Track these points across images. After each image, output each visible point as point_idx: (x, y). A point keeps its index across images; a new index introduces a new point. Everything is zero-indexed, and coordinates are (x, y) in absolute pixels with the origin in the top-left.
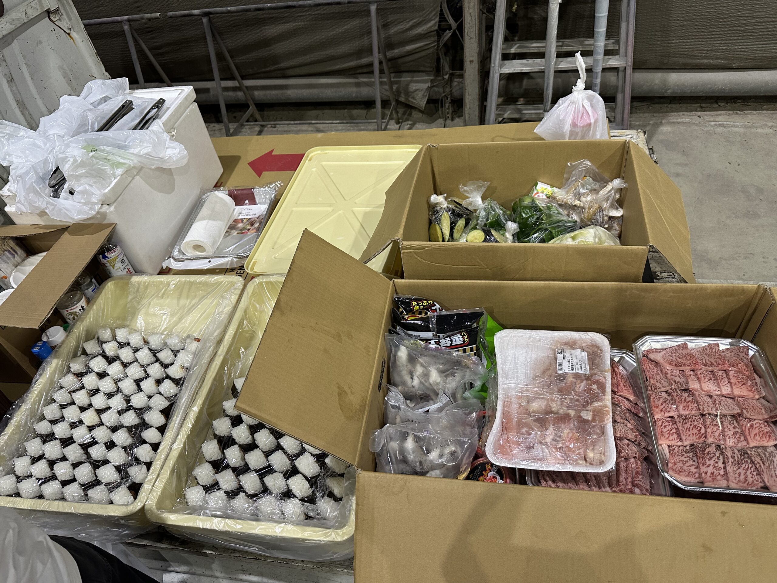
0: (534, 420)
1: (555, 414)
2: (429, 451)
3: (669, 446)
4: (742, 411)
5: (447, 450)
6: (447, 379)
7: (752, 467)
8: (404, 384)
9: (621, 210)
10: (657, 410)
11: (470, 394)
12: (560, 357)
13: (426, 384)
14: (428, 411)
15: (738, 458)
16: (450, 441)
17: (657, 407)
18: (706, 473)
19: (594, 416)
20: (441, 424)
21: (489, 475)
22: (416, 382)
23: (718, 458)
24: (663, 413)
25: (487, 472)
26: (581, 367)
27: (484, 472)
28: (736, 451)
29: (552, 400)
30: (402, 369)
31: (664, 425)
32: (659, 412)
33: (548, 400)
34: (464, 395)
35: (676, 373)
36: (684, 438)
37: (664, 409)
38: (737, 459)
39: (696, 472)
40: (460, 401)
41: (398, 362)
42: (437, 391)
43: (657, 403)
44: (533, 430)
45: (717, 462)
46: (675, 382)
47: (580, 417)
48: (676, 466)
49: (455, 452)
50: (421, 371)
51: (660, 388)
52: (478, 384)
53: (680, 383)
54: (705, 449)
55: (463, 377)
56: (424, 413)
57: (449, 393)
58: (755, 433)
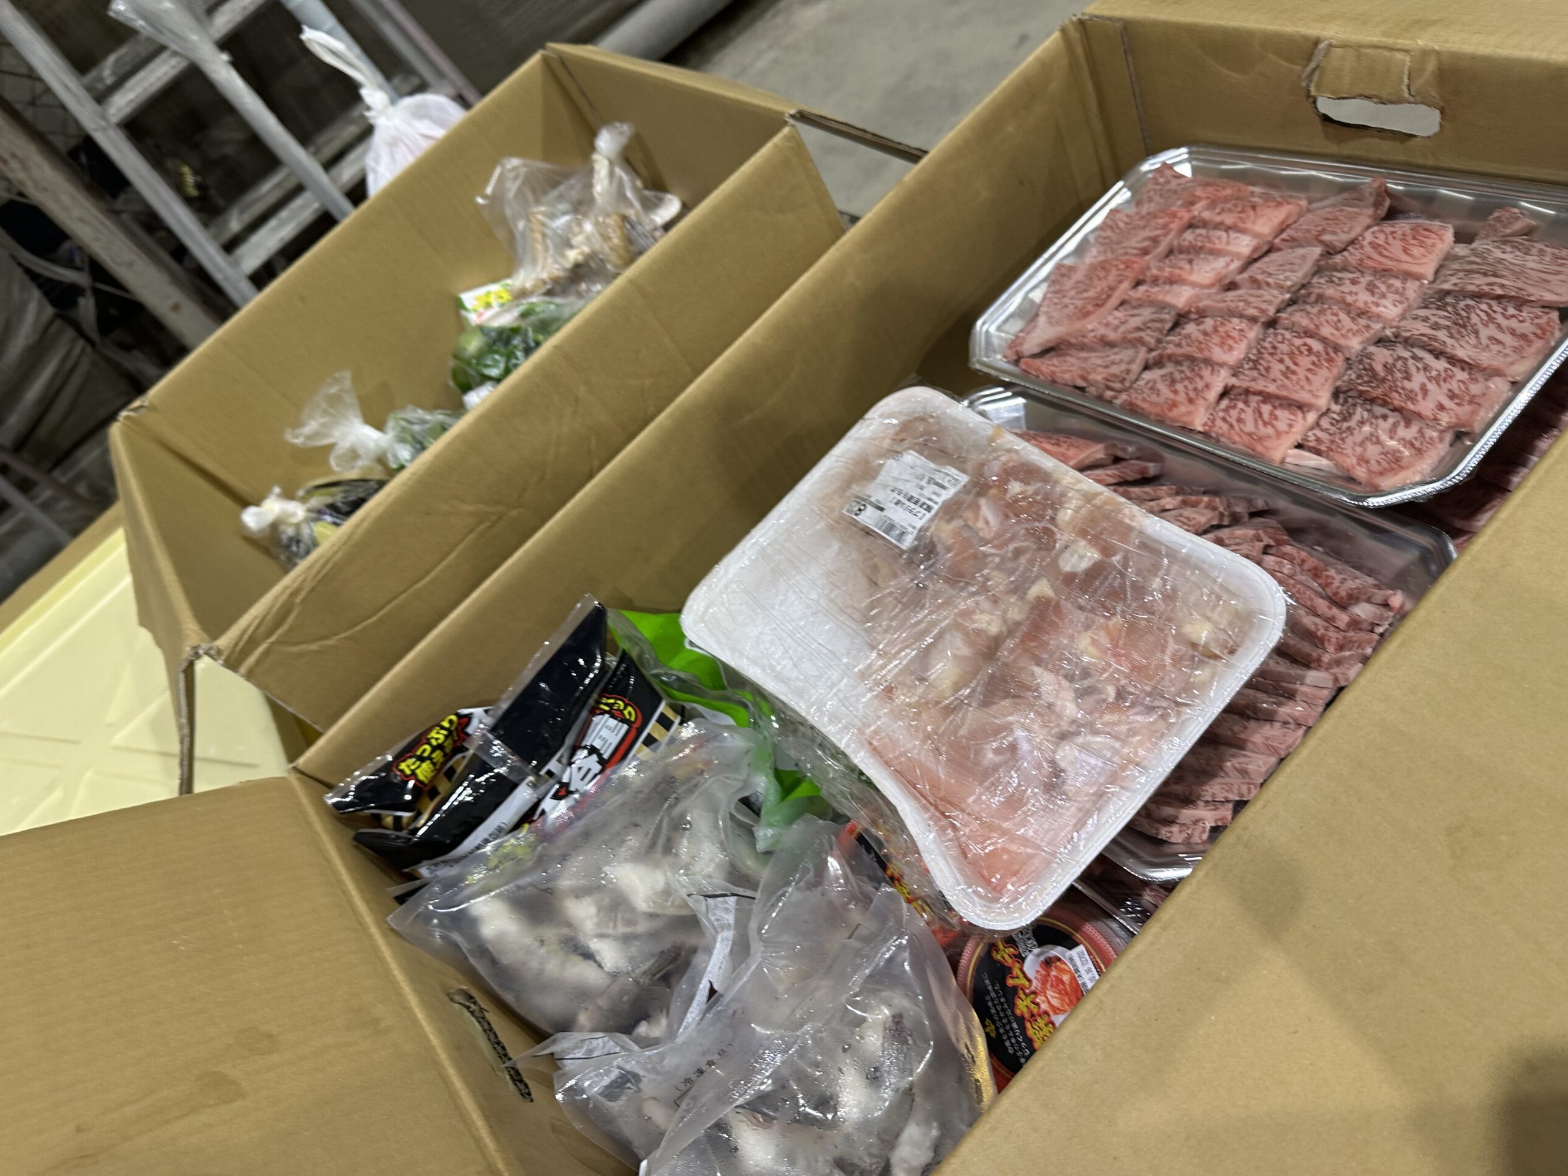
0: (986, 703)
1: (1011, 633)
2: (826, 1102)
3: (1299, 446)
4: (1322, 242)
5: (873, 1040)
6: (676, 855)
7: (1490, 307)
8: (583, 994)
9: (669, 196)
10: (1183, 409)
11: (771, 825)
12: (869, 517)
13: (642, 927)
14: (712, 992)
15: (1446, 318)
16: (855, 1004)
17: (1174, 405)
18: (1441, 407)
19: (1095, 540)
20: (781, 988)
21: (1031, 974)
22: (610, 954)
23: (1415, 357)
24: (1201, 402)
25: (1016, 971)
26: (937, 484)
27: (1010, 982)
28: (1423, 313)
29: (967, 614)
30: (534, 964)
31: (1233, 422)
32: (1191, 408)
33: (956, 626)
34: (761, 846)
35: (1116, 318)
36: (1304, 396)
37: (1192, 394)
38: (1448, 323)
39: (1420, 431)
40: (765, 874)
41: (505, 960)
42: (684, 912)
43: (1161, 400)
44: (1008, 728)
45: (1426, 368)
46: (1139, 329)
47: (1070, 579)
48: (1373, 462)
49: (898, 1019)
50: (593, 910)
51: (1128, 372)
52: (763, 785)
53: (1153, 321)
54: (1372, 370)
55: (713, 809)
56: (708, 1009)
57: (719, 882)
58: (1400, 249)
